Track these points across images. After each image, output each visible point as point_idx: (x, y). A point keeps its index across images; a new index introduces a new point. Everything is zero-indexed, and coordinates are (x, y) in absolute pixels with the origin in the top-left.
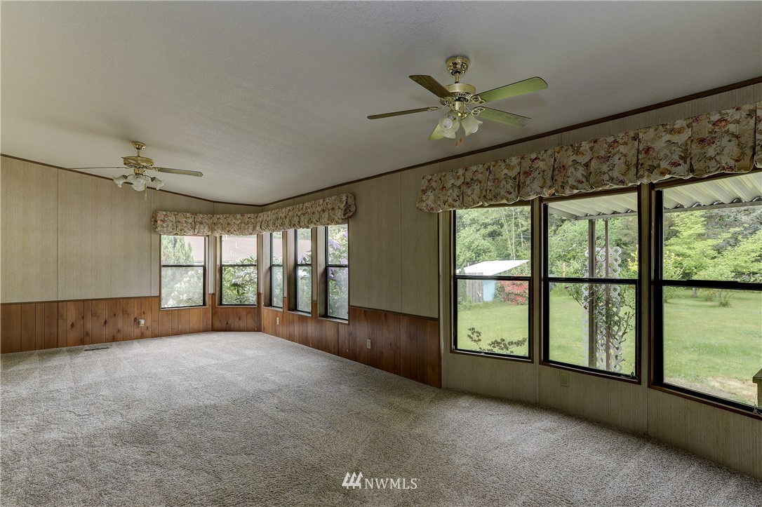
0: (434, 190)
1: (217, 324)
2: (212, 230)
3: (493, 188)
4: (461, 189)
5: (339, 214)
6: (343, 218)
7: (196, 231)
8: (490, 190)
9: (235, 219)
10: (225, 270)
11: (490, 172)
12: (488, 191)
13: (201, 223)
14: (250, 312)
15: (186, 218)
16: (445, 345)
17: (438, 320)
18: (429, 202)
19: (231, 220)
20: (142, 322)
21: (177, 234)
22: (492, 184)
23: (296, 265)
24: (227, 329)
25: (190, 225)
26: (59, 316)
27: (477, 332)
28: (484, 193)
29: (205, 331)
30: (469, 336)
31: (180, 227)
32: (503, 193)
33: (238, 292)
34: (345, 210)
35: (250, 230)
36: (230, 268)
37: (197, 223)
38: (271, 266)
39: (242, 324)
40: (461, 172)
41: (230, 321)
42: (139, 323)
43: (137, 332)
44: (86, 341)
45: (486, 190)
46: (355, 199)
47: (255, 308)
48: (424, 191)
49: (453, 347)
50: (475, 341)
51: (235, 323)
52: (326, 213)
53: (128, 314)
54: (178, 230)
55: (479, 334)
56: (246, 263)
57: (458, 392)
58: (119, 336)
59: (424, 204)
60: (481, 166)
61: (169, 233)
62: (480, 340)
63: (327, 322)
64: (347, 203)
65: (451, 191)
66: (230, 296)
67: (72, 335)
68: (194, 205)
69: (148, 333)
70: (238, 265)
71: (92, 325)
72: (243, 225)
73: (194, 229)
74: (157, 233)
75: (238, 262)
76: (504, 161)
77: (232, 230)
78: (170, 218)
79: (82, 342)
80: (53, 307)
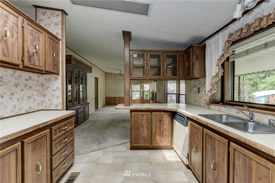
2: (141, 83)
7: (138, 84)
13: (139, 82)
14: (148, 101)
26: (116, 100)
31: (135, 83)
36: (145, 92)
66: (145, 97)
74: (131, 85)
77: (145, 83)
80: (115, 98)
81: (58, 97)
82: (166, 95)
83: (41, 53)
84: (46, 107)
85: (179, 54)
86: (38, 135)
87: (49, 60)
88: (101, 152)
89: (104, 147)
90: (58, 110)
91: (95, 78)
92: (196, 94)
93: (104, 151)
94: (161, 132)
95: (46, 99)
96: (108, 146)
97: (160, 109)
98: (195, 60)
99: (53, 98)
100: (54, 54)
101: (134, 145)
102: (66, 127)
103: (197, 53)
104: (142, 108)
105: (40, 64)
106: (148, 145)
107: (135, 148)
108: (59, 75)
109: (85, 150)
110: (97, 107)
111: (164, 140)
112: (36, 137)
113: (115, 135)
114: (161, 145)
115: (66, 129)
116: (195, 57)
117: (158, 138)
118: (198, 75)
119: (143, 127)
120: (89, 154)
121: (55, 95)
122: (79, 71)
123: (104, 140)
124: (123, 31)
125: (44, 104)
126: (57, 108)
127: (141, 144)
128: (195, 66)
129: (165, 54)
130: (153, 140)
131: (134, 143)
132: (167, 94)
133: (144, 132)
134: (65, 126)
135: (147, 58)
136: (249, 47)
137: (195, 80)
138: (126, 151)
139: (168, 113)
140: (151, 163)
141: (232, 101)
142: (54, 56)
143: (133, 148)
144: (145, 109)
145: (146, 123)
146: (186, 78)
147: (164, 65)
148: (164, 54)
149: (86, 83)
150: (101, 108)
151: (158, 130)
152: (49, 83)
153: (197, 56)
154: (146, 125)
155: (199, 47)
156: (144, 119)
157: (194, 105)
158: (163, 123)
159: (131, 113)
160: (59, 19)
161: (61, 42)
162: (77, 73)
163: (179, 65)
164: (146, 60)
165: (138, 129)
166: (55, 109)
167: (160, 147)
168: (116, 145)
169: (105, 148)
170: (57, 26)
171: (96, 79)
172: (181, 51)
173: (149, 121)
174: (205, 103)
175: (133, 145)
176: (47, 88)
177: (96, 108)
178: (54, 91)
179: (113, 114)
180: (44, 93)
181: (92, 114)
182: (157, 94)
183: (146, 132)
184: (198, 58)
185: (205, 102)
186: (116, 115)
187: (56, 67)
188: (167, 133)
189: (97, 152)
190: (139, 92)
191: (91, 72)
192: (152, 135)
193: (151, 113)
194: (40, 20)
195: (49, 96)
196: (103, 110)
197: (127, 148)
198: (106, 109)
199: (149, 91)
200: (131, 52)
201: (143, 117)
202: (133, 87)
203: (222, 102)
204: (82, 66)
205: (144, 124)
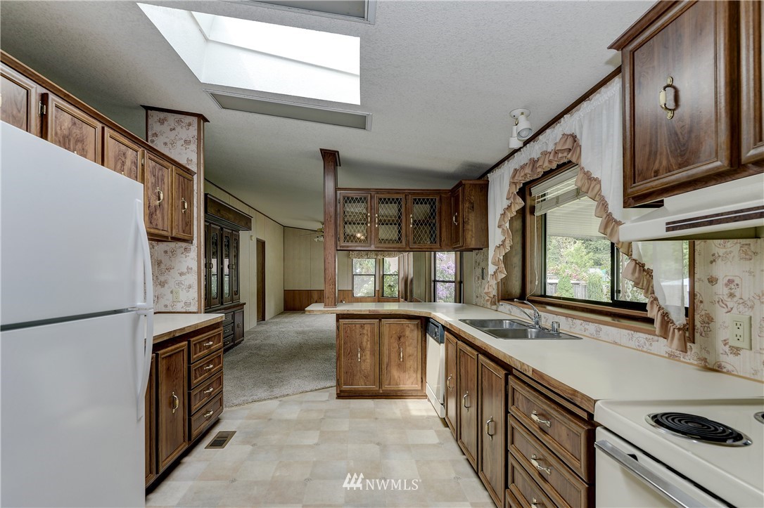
2: (377, 255)
7: (369, 256)
10: (385, 277)
21: (359, 258)
26: (311, 297)
33: (391, 290)
35: (395, 254)
36: (388, 276)
42: (343, 302)
47: (397, 299)
54: (360, 255)
56: (394, 273)
61: (356, 258)
66: (387, 291)
70: (391, 275)
74: (350, 258)
77: (385, 255)
80: (309, 293)
81: (190, 287)
82: (433, 284)
83: (166, 206)
84: (166, 306)
85: (441, 196)
86: (173, 347)
87: (178, 217)
88: (275, 403)
89: (282, 394)
90: (190, 313)
91: (258, 241)
92: (479, 282)
93: (280, 401)
94: (401, 360)
95: (166, 290)
96: (290, 392)
97: (399, 313)
98: (468, 211)
99: (180, 290)
100: (186, 204)
101: (345, 387)
102: (211, 343)
103: (473, 197)
104: (361, 311)
105: (165, 226)
106: (374, 387)
107: (346, 394)
108: (192, 243)
109: (242, 399)
110: (262, 316)
111: (407, 377)
112: (172, 350)
113: (306, 374)
114: (402, 387)
115: (210, 346)
116: (467, 205)
117: (395, 373)
118: (473, 242)
119: (363, 350)
120: (250, 405)
121: (183, 282)
122: (222, 229)
123: (282, 381)
124: (321, 150)
125: (163, 302)
126: (187, 308)
127: (360, 387)
128: (468, 224)
129: (410, 198)
130: (385, 377)
131: (345, 385)
132: (435, 281)
133: (364, 361)
134: (209, 340)
135: (373, 205)
136: (560, 192)
137: (477, 251)
138: (328, 400)
139: (416, 322)
140: (376, 419)
141: (541, 296)
142: (186, 207)
143: (342, 394)
144: (368, 313)
145: (369, 343)
146: (455, 248)
147: (410, 220)
148: (407, 197)
149: (237, 256)
150: (272, 318)
151: (394, 356)
152: (173, 259)
153: (472, 203)
154: (369, 346)
155: (475, 185)
156: (365, 334)
157: (476, 305)
158: (405, 343)
159: (337, 321)
160: (193, 131)
161: (195, 177)
162: (218, 232)
163: (440, 220)
164: (371, 209)
165: (351, 354)
166: (184, 311)
167: (399, 394)
168: (307, 392)
169: (284, 396)
170: (187, 146)
171: (261, 245)
172: (443, 190)
173: (377, 338)
174: (488, 300)
175: (342, 389)
176: (168, 269)
177: (260, 316)
178: (181, 274)
179: (303, 333)
180: (162, 279)
181: (250, 332)
182: (414, 282)
183: (369, 361)
184: (473, 207)
185: (487, 298)
186: (311, 334)
187: (188, 228)
188: (412, 363)
189: (267, 402)
190: (372, 278)
191: (249, 229)
192: (383, 367)
193: (380, 320)
194: (155, 133)
195: (171, 284)
196: (277, 323)
197: (330, 395)
198: (286, 320)
199: (398, 275)
200: (338, 192)
201: (364, 329)
202: (358, 264)
203: (522, 297)
204: (231, 216)
205: (364, 344)
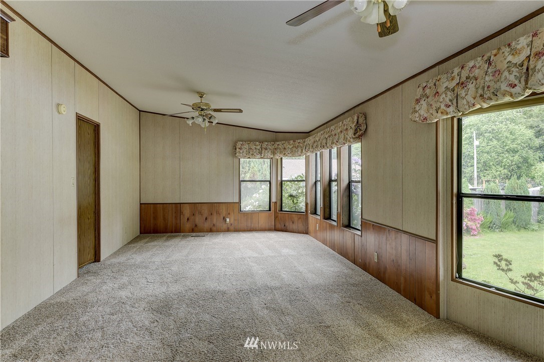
0: (428, 98)
1: (279, 226)
2: (274, 153)
3: (492, 84)
4: (455, 92)
5: (351, 133)
6: (354, 137)
7: (263, 155)
8: (488, 87)
9: (289, 144)
10: (285, 184)
11: (490, 64)
12: (486, 88)
13: (266, 149)
14: (300, 218)
15: (256, 145)
16: (446, 271)
17: (436, 241)
18: (422, 112)
19: (286, 145)
20: (228, 220)
21: (249, 158)
22: (491, 78)
23: (331, 181)
24: (285, 230)
25: (258, 151)
26: (181, 213)
27: (506, 260)
28: (480, 91)
29: (270, 230)
30: (495, 263)
31: (251, 153)
32: (504, 87)
33: (293, 201)
34: (356, 130)
35: (299, 153)
36: (288, 183)
37: (263, 149)
38: (316, 182)
39: (295, 227)
40: (457, 71)
41: (287, 224)
42: (226, 220)
43: (225, 227)
44: (196, 230)
45: (483, 87)
46: (366, 118)
47: (304, 215)
48: (418, 101)
49: (456, 275)
50: (503, 270)
51: (290, 226)
52: (343, 134)
53: (219, 214)
54: (250, 154)
55: (509, 262)
56: (299, 179)
57: (458, 328)
58: (214, 229)
59: (417, 115)
60: (479, 59)
61: (244, 157)
62: (510, 270)
63: (347, 232)
64: (358, 122)
65: (444, 96)
66: (287, 205)
67: (188, 226)
68: (262, 135)
69: (232, 228)
70: (293, 181)
71: (199, 220)
72: (294, 149)
73: (261, 153)
74: (236, 157)
75: (294, 178)
76: (509, 45)
77: (287, 153)
78: (245, 146)
79: (193, 231)
80: (178, 207)
91: (81, 120)
110: (93, 254)
150: (111, 257)
171: (91, 130)
199: (306, 181)
